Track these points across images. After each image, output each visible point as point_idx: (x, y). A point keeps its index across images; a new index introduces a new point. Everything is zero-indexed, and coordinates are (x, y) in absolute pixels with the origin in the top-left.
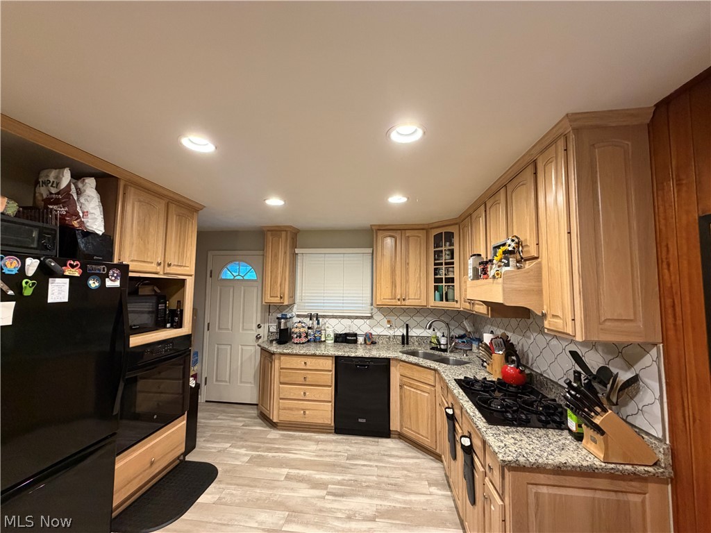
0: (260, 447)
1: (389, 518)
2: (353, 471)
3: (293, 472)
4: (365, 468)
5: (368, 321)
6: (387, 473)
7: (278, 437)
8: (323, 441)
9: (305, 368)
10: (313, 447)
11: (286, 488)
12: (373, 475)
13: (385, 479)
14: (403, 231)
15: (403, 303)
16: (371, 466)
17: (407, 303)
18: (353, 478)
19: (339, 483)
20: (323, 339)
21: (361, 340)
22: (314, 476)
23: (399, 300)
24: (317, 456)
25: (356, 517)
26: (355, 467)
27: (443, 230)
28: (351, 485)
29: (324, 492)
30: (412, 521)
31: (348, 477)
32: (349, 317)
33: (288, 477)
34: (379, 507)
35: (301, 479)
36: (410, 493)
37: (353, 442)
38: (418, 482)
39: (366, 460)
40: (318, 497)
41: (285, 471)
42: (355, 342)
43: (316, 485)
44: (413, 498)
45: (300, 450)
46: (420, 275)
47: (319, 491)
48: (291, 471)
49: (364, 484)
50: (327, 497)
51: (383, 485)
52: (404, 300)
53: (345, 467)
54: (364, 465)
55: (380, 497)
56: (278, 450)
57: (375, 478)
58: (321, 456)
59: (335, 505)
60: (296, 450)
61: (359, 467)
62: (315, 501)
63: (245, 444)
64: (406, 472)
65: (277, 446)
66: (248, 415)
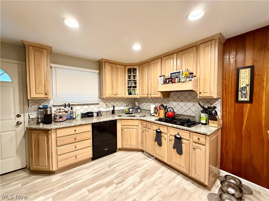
0: (53, 189)
1: (145, 177)
2: (116, 170)
3: (90, 187)
4: (119, 167)
5: (97, 106)
6: (128, 164)
7: (60, 177)
8: (90, 166)
9: (75, 133)
10: (87, 171)
11: (95, 196)
12: (125, 167)
13: (130, 166)
14: (116, 65)
15: (116, 96)
16: (120, 165)
17: (118, 96)
18: (120, 173)
19: (116, 178)
20: (74, 117)
21: (95, 115)
22: (102, 182)
23: (115, 95)
24: (94, 174)
25: (136, 184)
26: (115, 169)
27: (132, 67)
28: (121, 176)
29: (115, 185)
30: (152, 173)
31: (117, 173)
32: (87, 105)
33: (90, 191)
34: (139, 176)
35: (98, 187)
36: (142, 166)
37: (104, 160)
38: (140, 161)
39: (116, 164)
40: (114, 189)
41: (85, 190)
42: (92, 116)
43: (108, 185)
44: (144, 167)
45: (82, 176)
46: (122, 84)
47: (112, 186)
48: (88, 188)
49: (126, 172)
50: (118, 186)
51: (132, 168)
52: (117, 95)
53: (112, 171)
54: (118, 166)
55: (135, 173)
56: (68, 183)
57: (126, 168)
58: (96, 173)
59: (124, 186)
60: (80, 177)
61: (117, 167)
62: (115, 191)
63: (37, 194)
64: (134, 160)
65: (65, 182)
66: (20, 178)
